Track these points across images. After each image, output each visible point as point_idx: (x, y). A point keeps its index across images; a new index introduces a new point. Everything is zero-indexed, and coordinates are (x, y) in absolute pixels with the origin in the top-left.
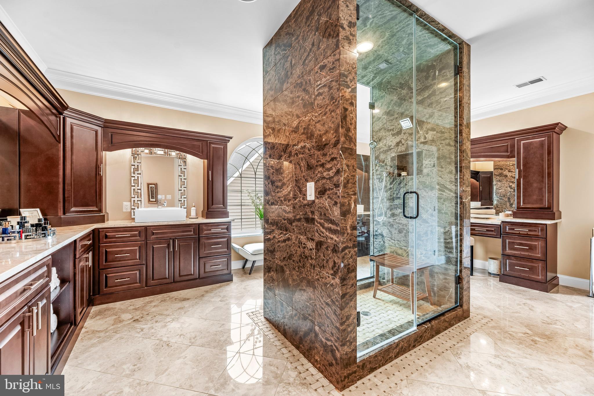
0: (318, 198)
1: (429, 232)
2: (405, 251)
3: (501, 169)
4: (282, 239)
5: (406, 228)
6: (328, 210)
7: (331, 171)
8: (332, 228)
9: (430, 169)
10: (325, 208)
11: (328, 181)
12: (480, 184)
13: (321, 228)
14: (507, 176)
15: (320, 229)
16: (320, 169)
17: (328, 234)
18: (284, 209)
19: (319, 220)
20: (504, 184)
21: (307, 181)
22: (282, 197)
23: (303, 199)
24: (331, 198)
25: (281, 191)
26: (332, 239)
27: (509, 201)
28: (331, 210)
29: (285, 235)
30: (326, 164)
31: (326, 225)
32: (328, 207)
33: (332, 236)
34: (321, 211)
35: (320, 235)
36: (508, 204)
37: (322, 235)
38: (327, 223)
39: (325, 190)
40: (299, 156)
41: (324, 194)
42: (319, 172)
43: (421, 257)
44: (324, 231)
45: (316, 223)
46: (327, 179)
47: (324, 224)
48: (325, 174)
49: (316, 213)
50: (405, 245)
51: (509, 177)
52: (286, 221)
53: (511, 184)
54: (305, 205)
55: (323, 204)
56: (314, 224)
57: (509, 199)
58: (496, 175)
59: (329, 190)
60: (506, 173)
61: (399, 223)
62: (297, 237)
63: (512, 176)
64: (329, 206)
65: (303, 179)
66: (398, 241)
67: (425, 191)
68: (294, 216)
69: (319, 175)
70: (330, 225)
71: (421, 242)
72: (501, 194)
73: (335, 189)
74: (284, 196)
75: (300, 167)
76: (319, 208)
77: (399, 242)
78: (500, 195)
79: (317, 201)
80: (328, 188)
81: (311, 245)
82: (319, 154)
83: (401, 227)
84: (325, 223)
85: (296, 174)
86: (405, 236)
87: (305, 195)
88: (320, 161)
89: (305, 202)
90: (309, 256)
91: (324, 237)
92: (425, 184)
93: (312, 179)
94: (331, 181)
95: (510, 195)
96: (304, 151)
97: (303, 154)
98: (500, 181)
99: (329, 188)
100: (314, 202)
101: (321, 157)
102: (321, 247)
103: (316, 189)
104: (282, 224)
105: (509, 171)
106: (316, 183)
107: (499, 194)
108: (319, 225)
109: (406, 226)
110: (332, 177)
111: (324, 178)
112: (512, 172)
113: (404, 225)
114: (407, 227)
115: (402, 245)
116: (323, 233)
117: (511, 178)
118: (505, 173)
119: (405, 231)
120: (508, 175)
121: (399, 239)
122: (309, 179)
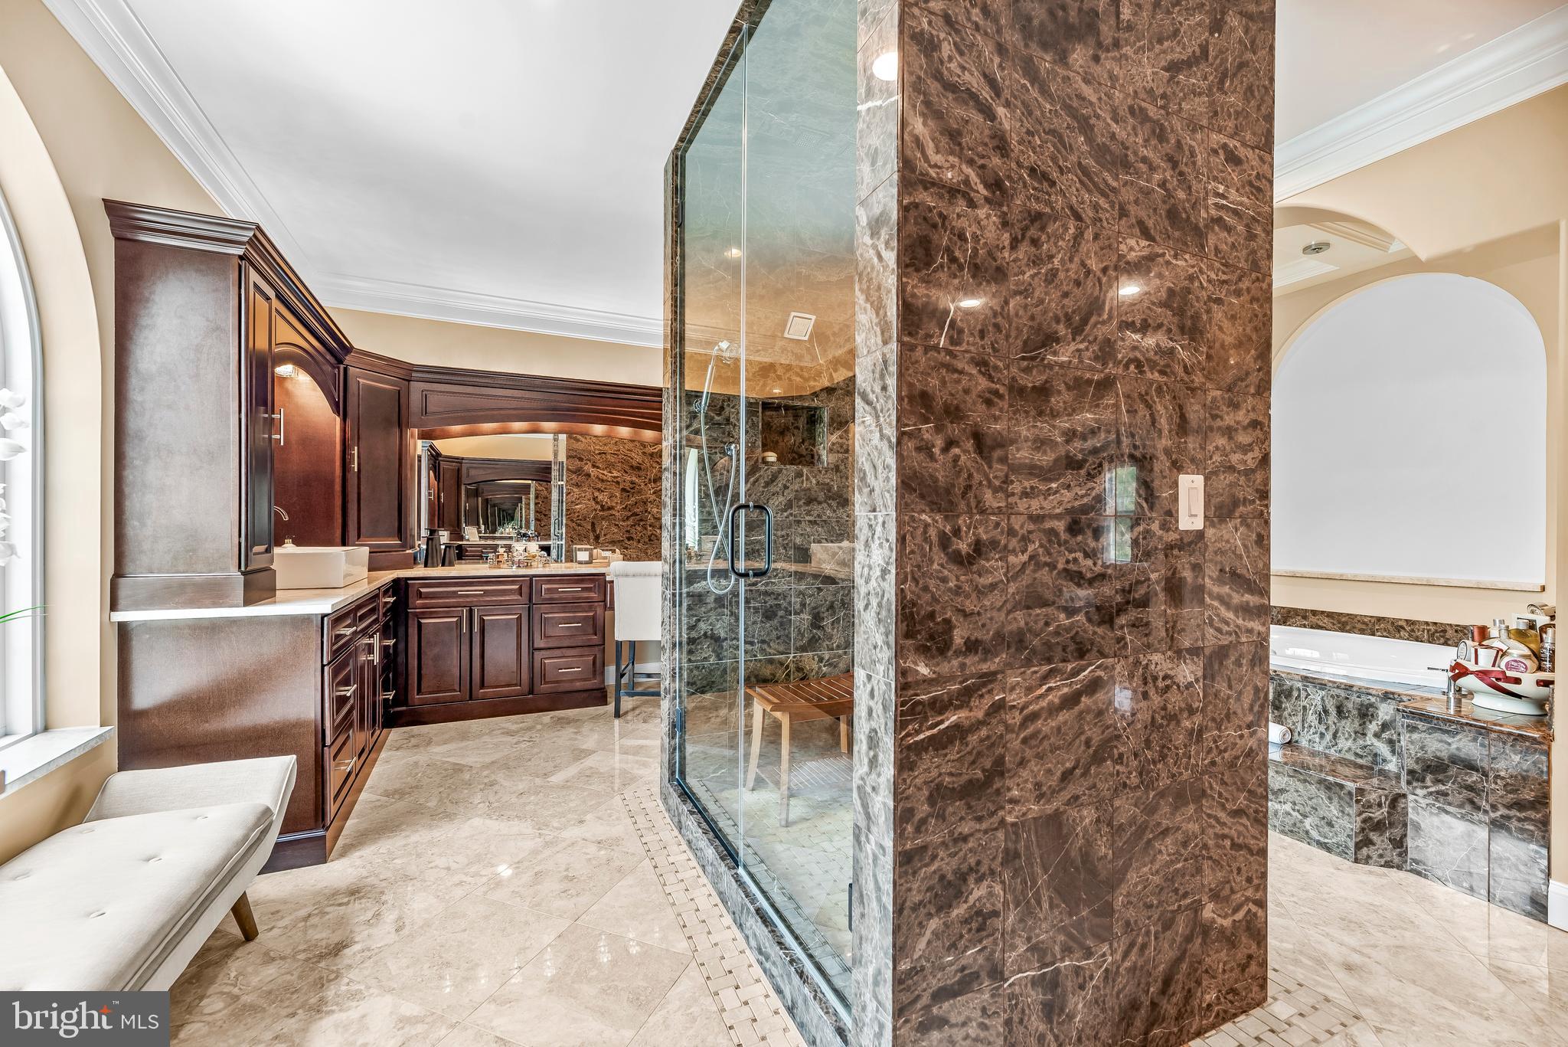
0: (1213, 525)
1: (837, 604)
2: (782, 664)
3: (581, 459)
4: (1054, 698)
5: (784, 604)
6: (1240, 557)
7: (1250, 455)
8: (1251, 604)
9: (840, 455)
10: (1234, 552)
11: (1242, 480)
13: (1223, 610)
14: (588, 475)
15: (1218, 615)
16: (1221, 441)
17: (1240, 622)
18: (1071, 566)
19: (1216, 589)
20: (585, 492)
21: (1177, 467)
22: (1058, 517)
23: (1164, 527)
24: (1248, 526)
25: (1049, 492)
26: (1250, 631)
27: (594, 529)
28: (1248, 557)
29: (1075, 673)
30: (1236, 430)
31: (1236, 598)
32: (1241, 550)
33: (1250, 624)
34: (1221, 562)
35: (1219, 630)
37: (1225, 628)
38: (1238, 592)
39: (1235, 503)
40: (1149, 375)
41: (1230, 515)
42: (1217, 448)
43: (820, 668)
44: (1230, 615)
45: (1208, 600)
46: (1239, 472)
47: (1229, 596)
48: (1235, 458)
49: (1211, 571)
50: (781, 648)
51: (594, 479)
52: (1080, 618)
53: (597, 494)
54: (1172, 547)
55: (1228, 542)
56: (1202, 602)
57: (593, 524)
59: (1244, 505)
60: (588, 468)
61: (766, 593)
62: (1137, 663)
63: (598, 477)
64: (1245, 546)
65: (1163, 457)
66: (763, 642)
67: (830, 505)
68: (1123, 590)
69: (1217, 458)
70: (1247, 597)
71: (820, 633)
73: (1258, 502)
74: (1068, 511)
75: (1152, 415)
76: (1216, 553)
77: (765, 646)
79: (1210, 533)
80: (1241, 497)
81: (1187, 672)
82: (1219, 398)
83: (771, 602)
84: (1234, 594)
85: (1133, 436)
86: (782, 624)
87: (1169, 513)
88: (1222, 418)
89: (1172, 537)
90: (1181, 710)
91: (1231, 634)
92: (829, 491)
93: (1198, 466)
94: (1249, 480)
95: (594, 518)
96: (1168, 366)
97: (1162, 373)
98: (577, 485)
99: (1245, 499)
100: (1200, 535)
101: (1225, 408)
102: (1221, 663)
103: (1208, 497)
104: (1057, 633)
105: (594, 466)
106: (1206, 479)
108: (1216, 603)
109: (785, 597)
110: (1253, 471)
111: (1231, 469)
112: (598, 468)
113: (779, 595)
114: (788, 600)
115: (772, 651)
116: (1227, 624)
117: (596, 481)
118: (586, 468)
119: (781, 613)
121: (765, 638)
122: (1187, 463)
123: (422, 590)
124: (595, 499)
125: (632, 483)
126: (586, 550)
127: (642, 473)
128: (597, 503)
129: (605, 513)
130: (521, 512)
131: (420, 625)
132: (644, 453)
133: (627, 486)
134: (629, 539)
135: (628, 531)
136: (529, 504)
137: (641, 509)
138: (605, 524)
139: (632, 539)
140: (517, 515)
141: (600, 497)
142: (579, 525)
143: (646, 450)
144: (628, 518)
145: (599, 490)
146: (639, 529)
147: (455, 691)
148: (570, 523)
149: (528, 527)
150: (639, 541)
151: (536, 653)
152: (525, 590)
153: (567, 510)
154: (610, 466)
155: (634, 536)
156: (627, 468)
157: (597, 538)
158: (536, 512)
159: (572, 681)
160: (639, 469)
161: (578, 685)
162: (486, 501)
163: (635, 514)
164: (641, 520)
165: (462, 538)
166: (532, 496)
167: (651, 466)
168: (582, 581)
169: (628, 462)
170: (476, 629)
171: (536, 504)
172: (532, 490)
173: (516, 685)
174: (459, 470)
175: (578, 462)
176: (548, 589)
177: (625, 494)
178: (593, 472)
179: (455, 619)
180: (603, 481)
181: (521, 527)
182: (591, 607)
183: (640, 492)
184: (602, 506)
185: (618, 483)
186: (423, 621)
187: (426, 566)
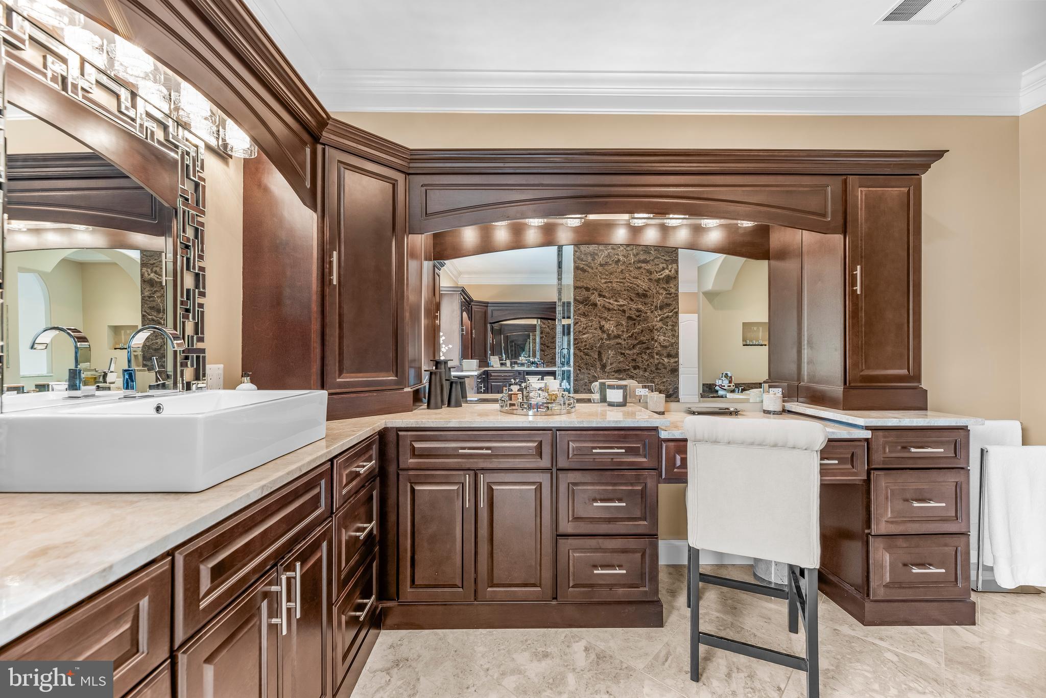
12: (473, 325)
14: (595, 305)
20: (592, 321)
36: (598, 365)
51: (600, 308)
53: (603, 323)
57: (600, 354)
58: (579, 302)
60: (595, 298)
63: (604, 307)
72: (587, 343)
78: (585, 346)
95: (600, 347)
98: (584, 315)
105: (600, 295)
107: (584, 343)
112: (604, 297)
117: (603, 310)
118: (592, 297)
120: (599, 303)
123: (417, 445)
124: (601, 328)
125: (638, 310)
126: (619, 387)
127: (648, 300)
128: (603, 332)
129: (612, 342)
130: (530, 345)
131: (413, 491)
132: (650, 280)
133: (633, 314)
134: (635, 368)
135: (634, 360)
136: (535, 339)
137: (648, 337)
138: (611, 353)
139: (639, 367)
140: (527, 348)
141: (607, 326)
142: (587, 354)
143: (652, 277)
144: (634, 347)
145: (605, 319)
146: (646, 357)
147: (455, 586)
148: (577, 352)
149: (534, 356)
150: (645, 370)
151: (561, 541)
152: (546, 450)
153: (575, 340)
154: (616, 294)
155: (640, 365)
156: (633, 296)
157: (604, 367)
158: (541, 344)
159: (611, 586)
160: (645, 296)
161: (621, 593)
162: (507, 338)
163: (642, 343)
164: (648, 348)
165: (488, 365)
166: (538, 333)
167: (658, 293)
168: (624, 438)
169: (634, 289)
170: (482, 504)
171: (541, 338)
172: (538, 328)
173: (534, 585)
174: (485, 313)
175: (585, 293)
176: (578, 448)
177: (631, 322)
178: (600, 301)
179: (455, 487)
180: (609, 310)
181: (529, 356)
182: (638, 477)
183: (646, 320)
184: (609, 335)
185: (624, 311)
186: (417, 488)
187: (429, 407)
